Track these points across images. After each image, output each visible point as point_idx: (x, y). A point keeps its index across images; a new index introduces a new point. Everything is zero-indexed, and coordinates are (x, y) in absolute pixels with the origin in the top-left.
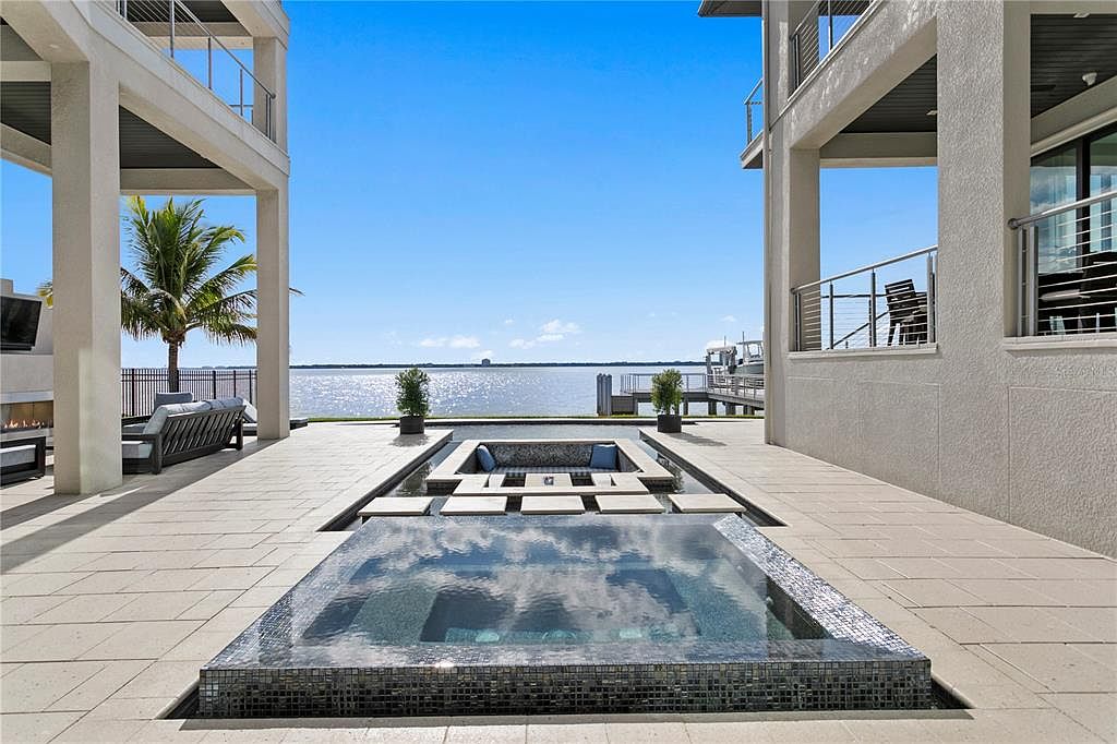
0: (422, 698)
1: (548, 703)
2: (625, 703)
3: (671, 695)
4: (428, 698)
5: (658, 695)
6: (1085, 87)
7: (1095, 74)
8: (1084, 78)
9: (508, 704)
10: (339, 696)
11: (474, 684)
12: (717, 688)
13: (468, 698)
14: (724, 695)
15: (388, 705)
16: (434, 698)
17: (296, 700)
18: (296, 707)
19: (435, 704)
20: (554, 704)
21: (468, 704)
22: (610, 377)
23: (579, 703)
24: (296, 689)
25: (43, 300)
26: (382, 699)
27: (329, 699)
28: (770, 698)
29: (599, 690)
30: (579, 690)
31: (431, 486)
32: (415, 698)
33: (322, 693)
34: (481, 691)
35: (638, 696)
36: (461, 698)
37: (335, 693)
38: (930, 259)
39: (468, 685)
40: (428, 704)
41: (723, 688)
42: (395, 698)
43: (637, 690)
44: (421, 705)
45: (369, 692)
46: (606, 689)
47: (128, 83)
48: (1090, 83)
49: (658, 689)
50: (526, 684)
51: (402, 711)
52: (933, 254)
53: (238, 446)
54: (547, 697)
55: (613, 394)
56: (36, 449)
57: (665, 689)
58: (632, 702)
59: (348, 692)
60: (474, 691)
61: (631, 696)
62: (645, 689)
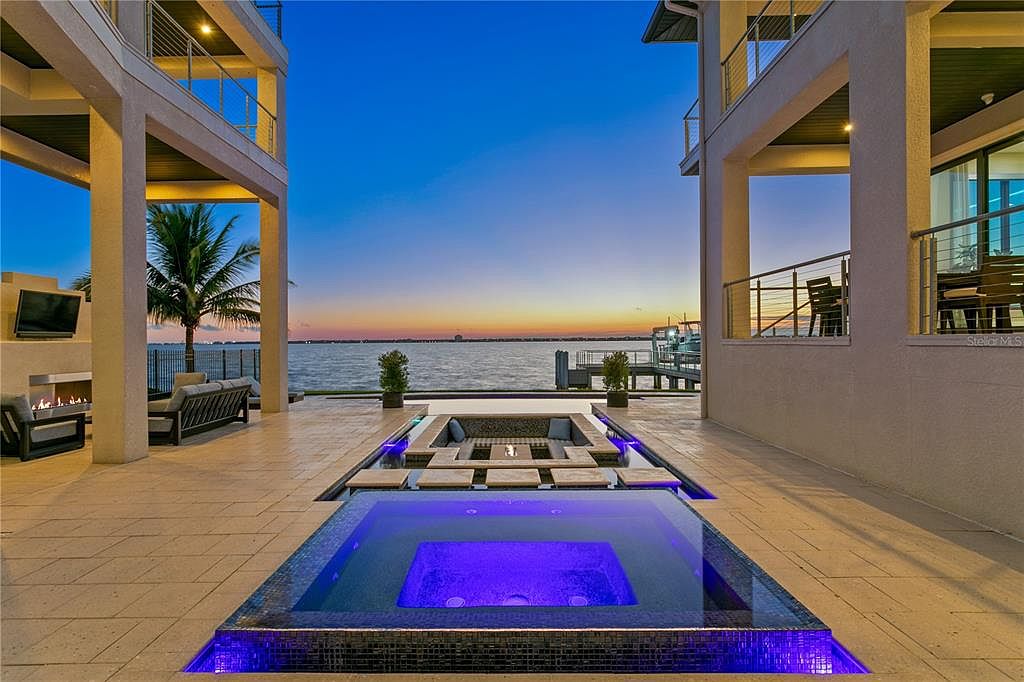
0: (398, 656)
1: (503, 662)
2: (569, 663)
3: (608, 657)
4: (403, 656)
5: (597, 657)
6: (984, 106)
7: (992, 95)
8: (983, 98)
9: (470, 662)
10: (329, 654)
11: (442, 646)
12: (647, 651)
13: (437, 657)
14: (653, 657)
15: (370, 662)
16: (409, 656)
17: (294, 656)
18: (294, 662)
19: (409, 662)
20: (509, 663)
21: (437, 662)
22: (567, 353)
23: (531, 662)
24: (294, 647)
25: (82, 294)
26: (365, 657)
27: (322, 656)
28: (693, 660)
29: (547, 652)
30: (530, 651)
31: (409, 458)
32: (392, 657)
33: (316, 651)
34: (447, 651)
35: (581, 657)
36: (431, 657)
37: (327, 651)
38: (844, 262)
39: (436, 646)
40: (404, 662)
41: (653, 651)
42: (376, 656)
43: (580, 651)
44: (398, 662)
45: (354, 651)
46: (553, 652)
47: (153, 114)
48: (988, 103)
49: (597, 651)
50: (486, 646)
51: (382, 667)
52: (847, 257)
53: (245, 419)
54: (503, 657)
55: (570, 368)
56: (77, 424)
57: (603, 651)
58: (576, 663)
59: (337, 651)
60: (442, 651)
61: (575, 657)
62: (586, 651)
